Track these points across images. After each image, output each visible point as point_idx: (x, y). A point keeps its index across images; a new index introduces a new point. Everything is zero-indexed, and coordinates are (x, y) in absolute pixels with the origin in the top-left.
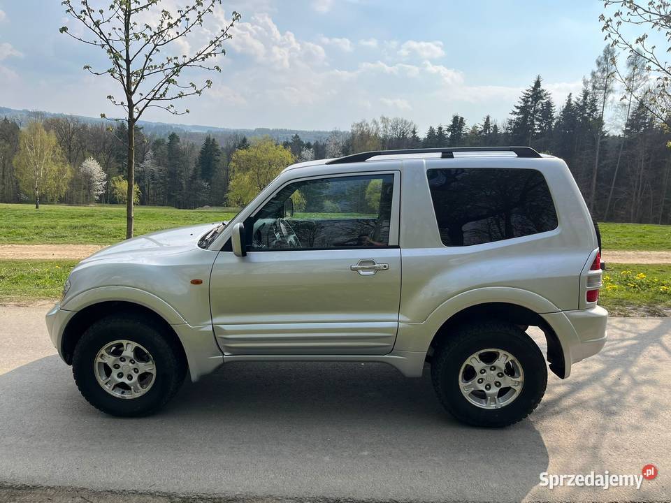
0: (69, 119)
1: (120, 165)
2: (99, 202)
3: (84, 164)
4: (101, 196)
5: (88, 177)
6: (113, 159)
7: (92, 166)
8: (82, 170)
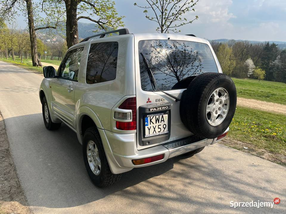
0: (244, 42)
1: (263, 62)
2: (249, 78)
3: (246, 61)
4: (250, 75)
5: (247, 67)
6: (260, 59)
7: (250, 62)
8: (245, 64)
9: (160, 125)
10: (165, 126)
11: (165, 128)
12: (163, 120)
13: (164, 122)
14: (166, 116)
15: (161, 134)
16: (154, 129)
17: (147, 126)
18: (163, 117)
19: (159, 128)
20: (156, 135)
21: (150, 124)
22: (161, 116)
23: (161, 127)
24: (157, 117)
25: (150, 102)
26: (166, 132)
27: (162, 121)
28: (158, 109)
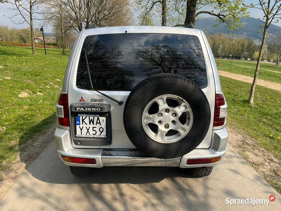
9: (96, 127)
10: (101, 130)
11: (102, 132)
12: (100, 123)
13: (100, 125)
14: (103, 119)
15: (95, 137)
16: (88, 130)
17: (79, 126)
18: (98, 119)
19: (93, 130)
20: (90, 137)
21: (83, 124)
22: (96, 118)
23: (97, 129)
24: (91, 118)
25: (84, 101)
26: (103, 137)
27: (97, 123)
28: (87, 110)
